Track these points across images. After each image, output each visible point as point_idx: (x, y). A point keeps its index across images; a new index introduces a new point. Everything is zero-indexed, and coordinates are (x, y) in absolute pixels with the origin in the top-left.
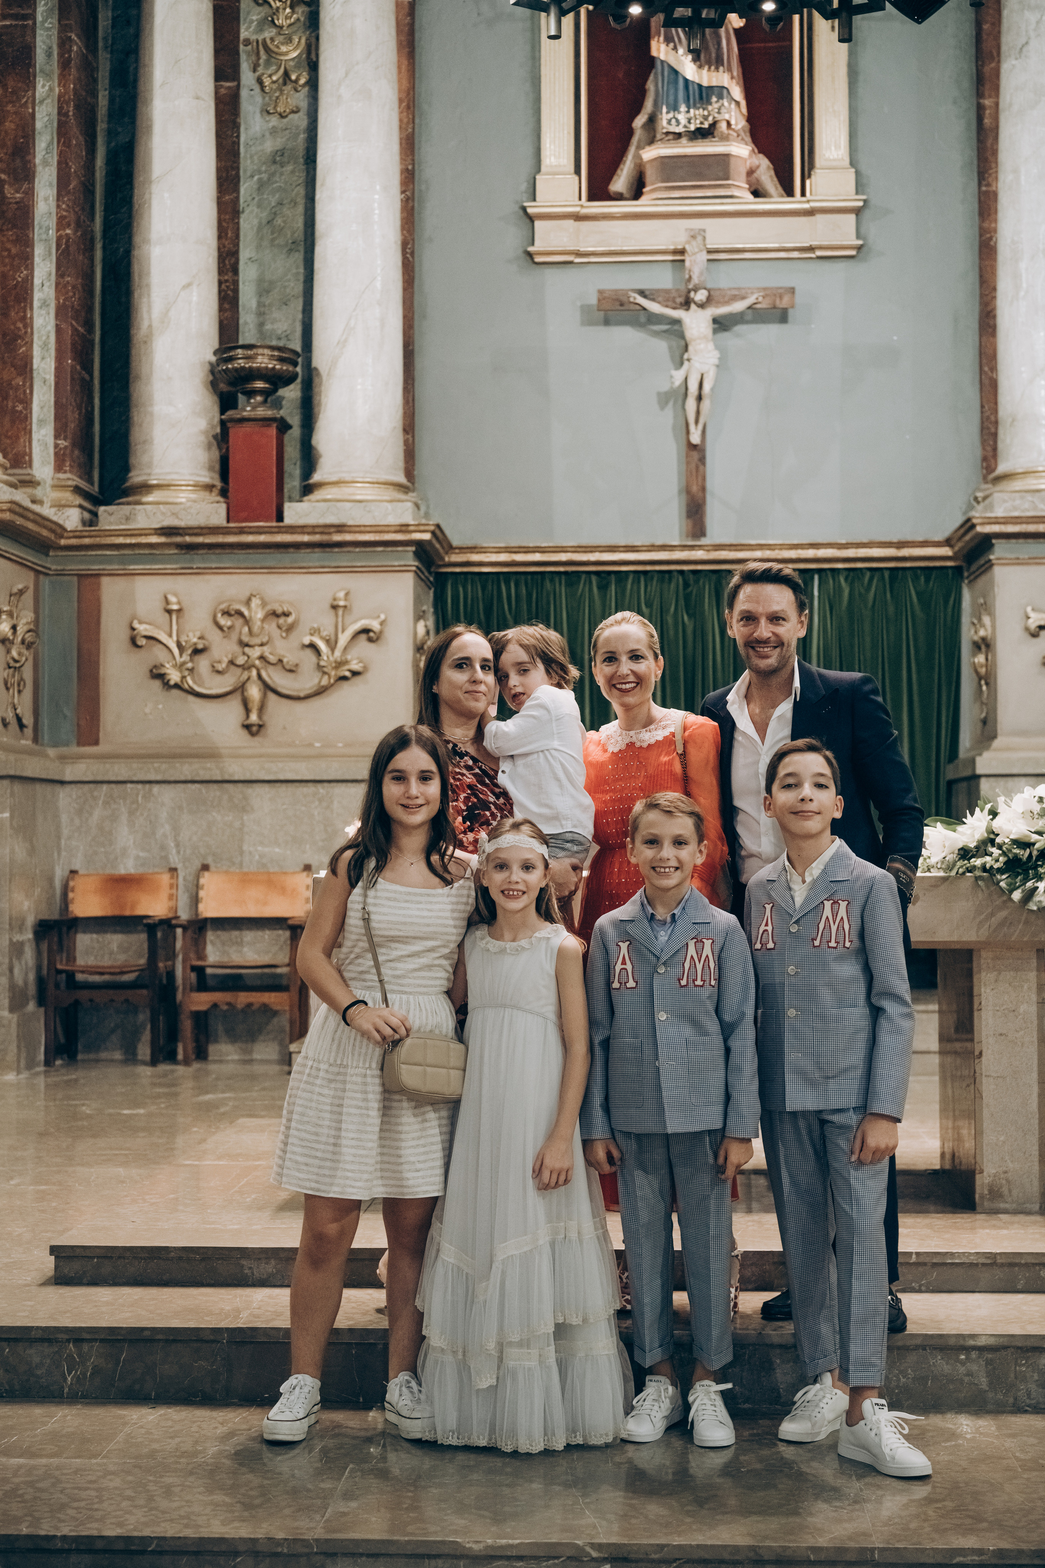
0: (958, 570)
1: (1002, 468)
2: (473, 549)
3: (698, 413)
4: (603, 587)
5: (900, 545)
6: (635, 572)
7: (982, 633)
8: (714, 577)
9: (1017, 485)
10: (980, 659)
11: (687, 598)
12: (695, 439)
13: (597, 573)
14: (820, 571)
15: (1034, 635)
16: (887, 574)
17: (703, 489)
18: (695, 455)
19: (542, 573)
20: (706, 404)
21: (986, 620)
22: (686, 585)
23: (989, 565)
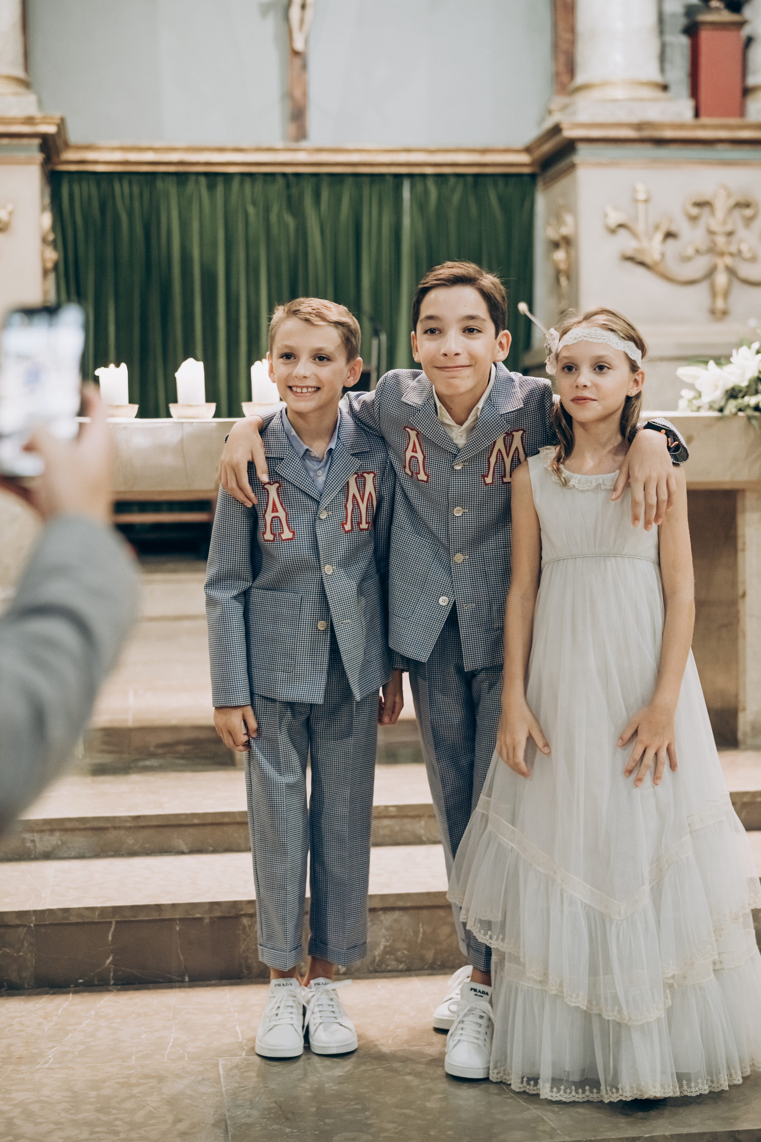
0: (533, 177)
1: (580, 79)
2: (89, 148)
3: (302, 21)
4: (211, 187)
5: (484, 151)
6: (243, 175)
7: (565, 231)
8: (313, 180)
9: (595, 94)
10: (560, 255)
11: (289, 198)
12: (299, 45)
13: (206, 174)
14: (411, 176)
15: (613, 231)
16: (470, 180)
17: (305, 94)
18: (297, 62)
19: (154, 174)
20: (309, 12)
21: (569, 219)
22: (288, 186)
23: (572, 167)
